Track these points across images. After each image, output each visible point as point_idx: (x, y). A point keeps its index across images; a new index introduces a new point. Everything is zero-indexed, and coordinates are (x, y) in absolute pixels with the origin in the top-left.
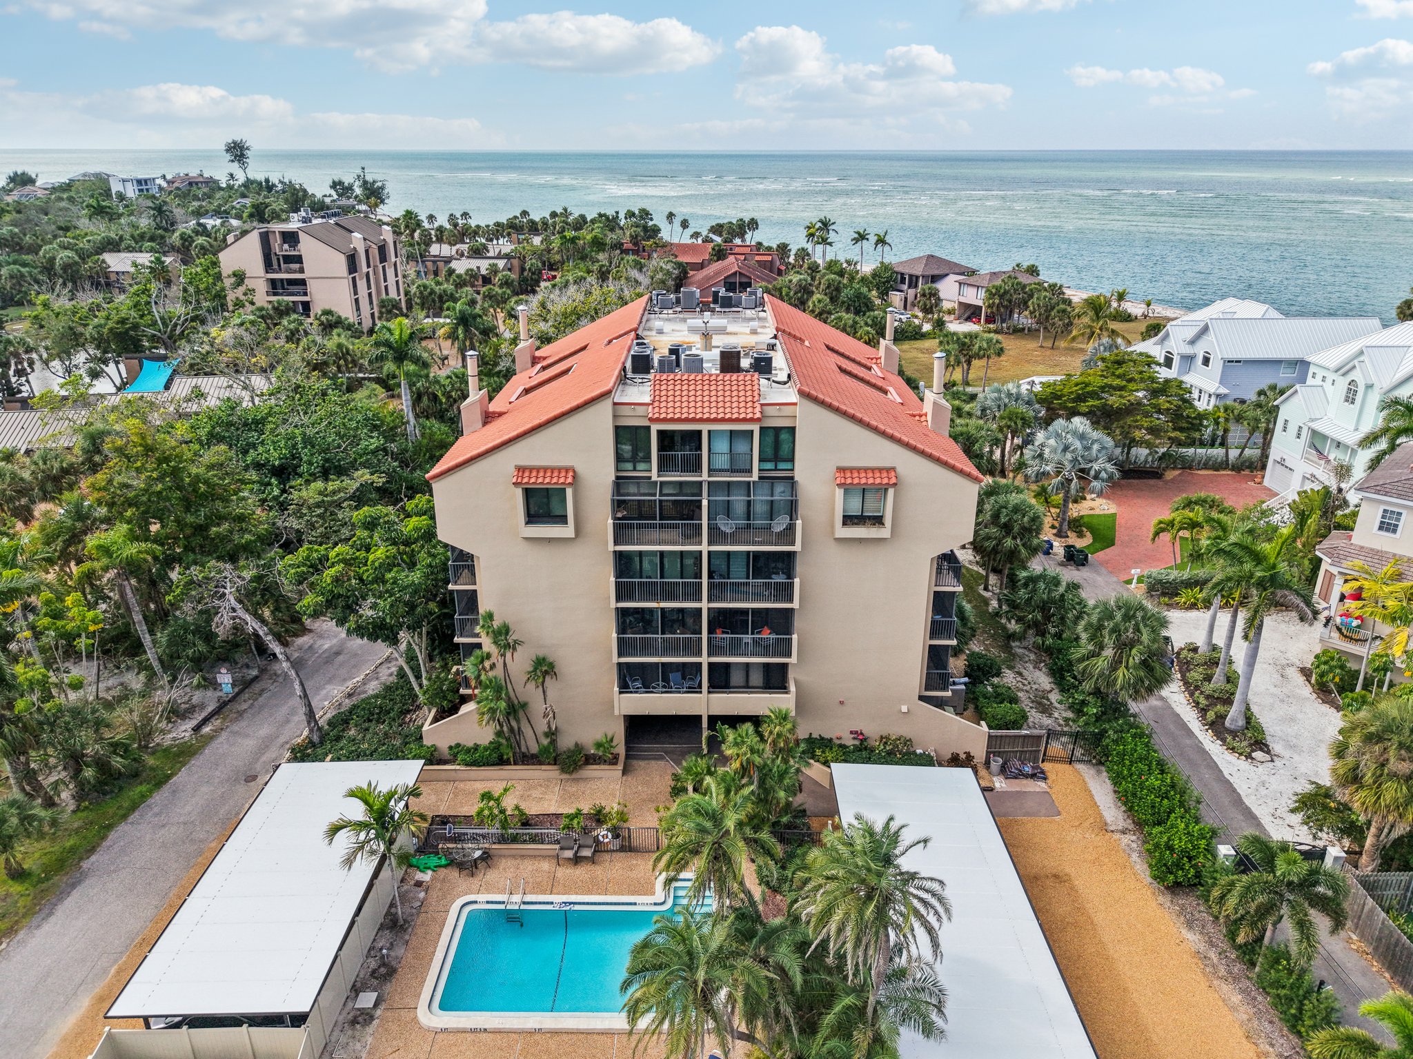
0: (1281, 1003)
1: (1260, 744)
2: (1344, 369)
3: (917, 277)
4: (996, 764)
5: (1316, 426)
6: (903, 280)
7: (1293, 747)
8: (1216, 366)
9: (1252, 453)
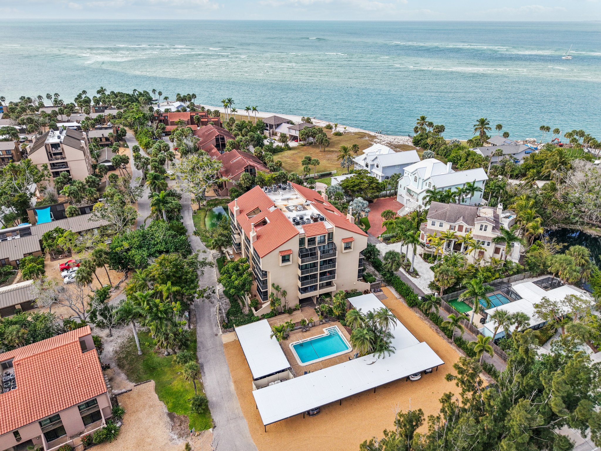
0: (434, 321)
1: (417, 274)
2: (413, 173)
3: (272, 125)
4: (373, 290)
5: (408, 187)
6: (267, 126)
7: (422, 273)
8: (380, 168)
9: (392, 191)
